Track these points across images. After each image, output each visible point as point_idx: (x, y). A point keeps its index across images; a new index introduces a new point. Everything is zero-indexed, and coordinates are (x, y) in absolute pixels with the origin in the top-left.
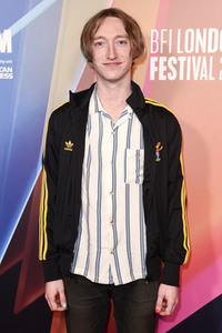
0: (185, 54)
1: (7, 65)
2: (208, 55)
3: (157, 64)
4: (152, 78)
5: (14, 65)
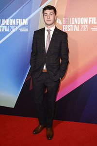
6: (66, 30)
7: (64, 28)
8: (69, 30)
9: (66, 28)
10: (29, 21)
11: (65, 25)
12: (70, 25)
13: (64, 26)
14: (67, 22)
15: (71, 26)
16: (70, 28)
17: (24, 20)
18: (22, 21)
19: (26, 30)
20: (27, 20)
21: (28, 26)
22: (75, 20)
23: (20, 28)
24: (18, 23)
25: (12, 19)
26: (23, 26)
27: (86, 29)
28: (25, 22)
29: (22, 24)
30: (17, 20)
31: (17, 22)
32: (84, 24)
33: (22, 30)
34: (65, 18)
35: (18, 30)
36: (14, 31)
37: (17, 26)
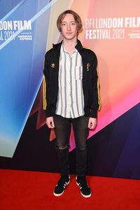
0: (99, 29)
1: (30, 35)
2: (108, 29)
3: (88, 33)
4: (87, 38)
5: (32, 35)
6: (90, 38)
8: (94, 38)
9: (91, 34)
10: (33, 24)
11: (89, 29)
12: (96, 29)
13: (87, 31)
14: (92, 25)
15: (98, 31)
16: (96, 34)
17: (25, 22)
18: (23, 25)
19: (29, 38)
20: (30, 22)
21: (32, 32)
22: (104, 22)
23: (20, 34)
24: (17, 28)
25: (6, 20)
26: (24, 31)
27: (121, 36)
28: (28, 25)
29: (22, 29)
30: (15, 22)
31: (15, 26)
32: (117, 28)
33: (22, 38)
34: (89, 18)
35: (16, 38)
36: (10, 39)
37: (15, 31)
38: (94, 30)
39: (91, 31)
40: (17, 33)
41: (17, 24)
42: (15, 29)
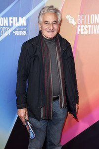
6: (82, 33)
7: (79, 30)
8: (86, 33)
9: (82, 30)
10: (27, 21)
11: (80, 25)
12: (88, 25)
13: (79, 27)
14: (83, 21)
15: (90, 26)
16: (88, 29)
17: (20, 18)
18: (18, 21)
19: (24, 33)
20: (25, 18)
21: (26, 27)
23: (15, 30)
24: (12, 24)
25: (3, 17)
26: (19, 27)
28: (23, 21)
29: (17, 25)
30: (10, 18)
31: (11, 22)
33: (17, 33)
34: (80, 14)
35: (12, 33)
36: (6, 34)
37: (11, 27)
38: (86, 26)
39: (82, 26)
40: (13, 28)
41: (12, 20)
42: (11, 25)
